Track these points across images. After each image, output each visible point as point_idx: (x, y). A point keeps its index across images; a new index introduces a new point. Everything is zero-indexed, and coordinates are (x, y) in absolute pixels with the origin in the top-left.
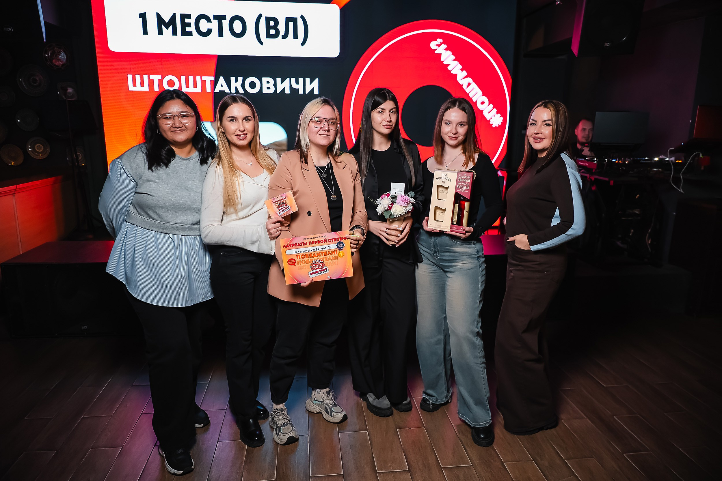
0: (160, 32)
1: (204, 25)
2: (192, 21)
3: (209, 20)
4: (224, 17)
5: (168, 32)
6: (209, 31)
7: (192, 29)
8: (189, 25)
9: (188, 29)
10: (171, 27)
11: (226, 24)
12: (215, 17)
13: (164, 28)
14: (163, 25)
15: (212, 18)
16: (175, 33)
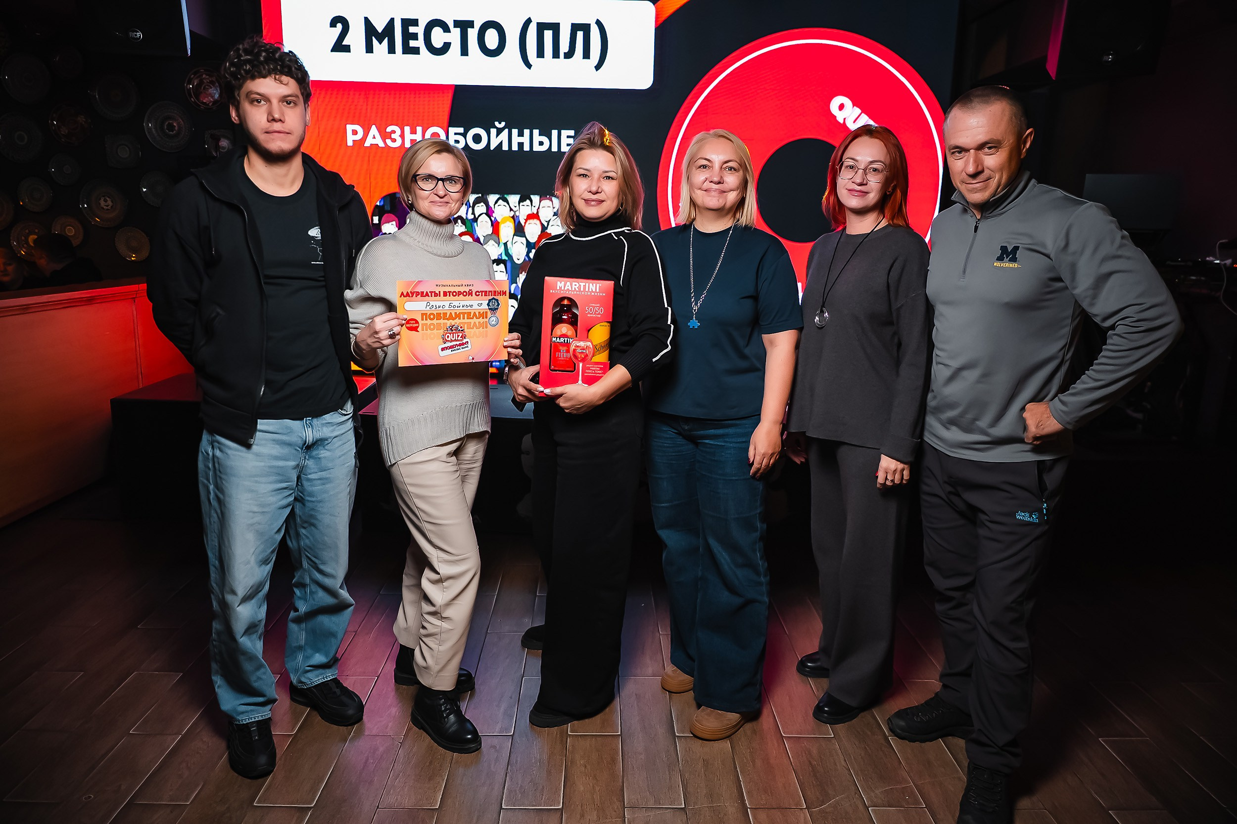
0: (369, 49)
1: (438, 37)
2: (419, 30)
3: (446, 29)
4: (471, 24)
5: (381, 48)
6: (447, 47)
7: (420, 43)
8: (415, 37)
9: (412, 43)
10: (386, 41)
11: (473, 34)
12: (457, 23)
13: (375, 41)
14: (373, 37)
15: (451, 25)
16: (392, 50)
